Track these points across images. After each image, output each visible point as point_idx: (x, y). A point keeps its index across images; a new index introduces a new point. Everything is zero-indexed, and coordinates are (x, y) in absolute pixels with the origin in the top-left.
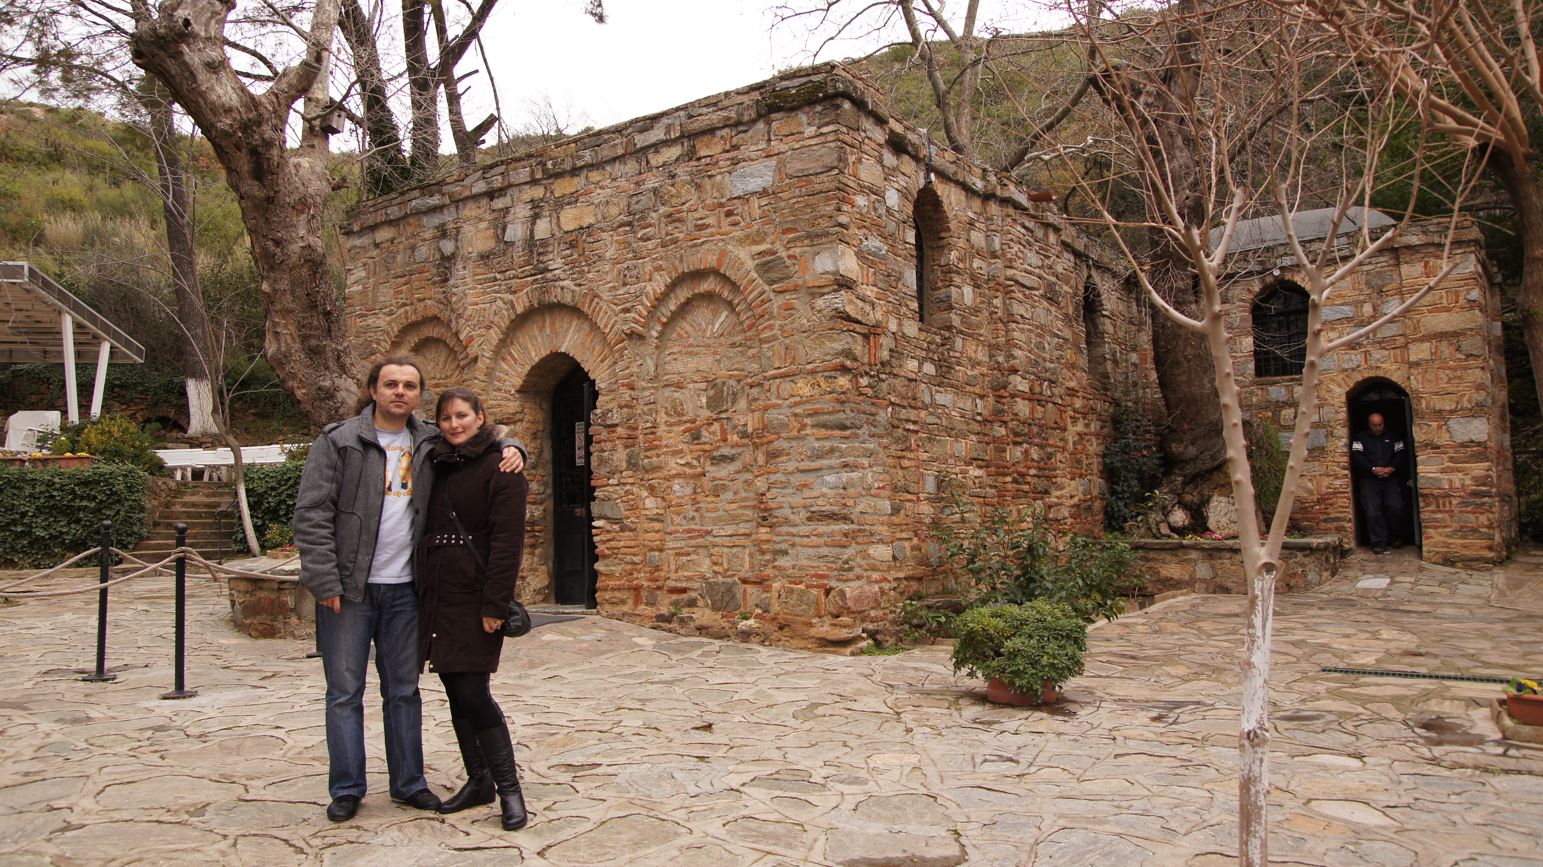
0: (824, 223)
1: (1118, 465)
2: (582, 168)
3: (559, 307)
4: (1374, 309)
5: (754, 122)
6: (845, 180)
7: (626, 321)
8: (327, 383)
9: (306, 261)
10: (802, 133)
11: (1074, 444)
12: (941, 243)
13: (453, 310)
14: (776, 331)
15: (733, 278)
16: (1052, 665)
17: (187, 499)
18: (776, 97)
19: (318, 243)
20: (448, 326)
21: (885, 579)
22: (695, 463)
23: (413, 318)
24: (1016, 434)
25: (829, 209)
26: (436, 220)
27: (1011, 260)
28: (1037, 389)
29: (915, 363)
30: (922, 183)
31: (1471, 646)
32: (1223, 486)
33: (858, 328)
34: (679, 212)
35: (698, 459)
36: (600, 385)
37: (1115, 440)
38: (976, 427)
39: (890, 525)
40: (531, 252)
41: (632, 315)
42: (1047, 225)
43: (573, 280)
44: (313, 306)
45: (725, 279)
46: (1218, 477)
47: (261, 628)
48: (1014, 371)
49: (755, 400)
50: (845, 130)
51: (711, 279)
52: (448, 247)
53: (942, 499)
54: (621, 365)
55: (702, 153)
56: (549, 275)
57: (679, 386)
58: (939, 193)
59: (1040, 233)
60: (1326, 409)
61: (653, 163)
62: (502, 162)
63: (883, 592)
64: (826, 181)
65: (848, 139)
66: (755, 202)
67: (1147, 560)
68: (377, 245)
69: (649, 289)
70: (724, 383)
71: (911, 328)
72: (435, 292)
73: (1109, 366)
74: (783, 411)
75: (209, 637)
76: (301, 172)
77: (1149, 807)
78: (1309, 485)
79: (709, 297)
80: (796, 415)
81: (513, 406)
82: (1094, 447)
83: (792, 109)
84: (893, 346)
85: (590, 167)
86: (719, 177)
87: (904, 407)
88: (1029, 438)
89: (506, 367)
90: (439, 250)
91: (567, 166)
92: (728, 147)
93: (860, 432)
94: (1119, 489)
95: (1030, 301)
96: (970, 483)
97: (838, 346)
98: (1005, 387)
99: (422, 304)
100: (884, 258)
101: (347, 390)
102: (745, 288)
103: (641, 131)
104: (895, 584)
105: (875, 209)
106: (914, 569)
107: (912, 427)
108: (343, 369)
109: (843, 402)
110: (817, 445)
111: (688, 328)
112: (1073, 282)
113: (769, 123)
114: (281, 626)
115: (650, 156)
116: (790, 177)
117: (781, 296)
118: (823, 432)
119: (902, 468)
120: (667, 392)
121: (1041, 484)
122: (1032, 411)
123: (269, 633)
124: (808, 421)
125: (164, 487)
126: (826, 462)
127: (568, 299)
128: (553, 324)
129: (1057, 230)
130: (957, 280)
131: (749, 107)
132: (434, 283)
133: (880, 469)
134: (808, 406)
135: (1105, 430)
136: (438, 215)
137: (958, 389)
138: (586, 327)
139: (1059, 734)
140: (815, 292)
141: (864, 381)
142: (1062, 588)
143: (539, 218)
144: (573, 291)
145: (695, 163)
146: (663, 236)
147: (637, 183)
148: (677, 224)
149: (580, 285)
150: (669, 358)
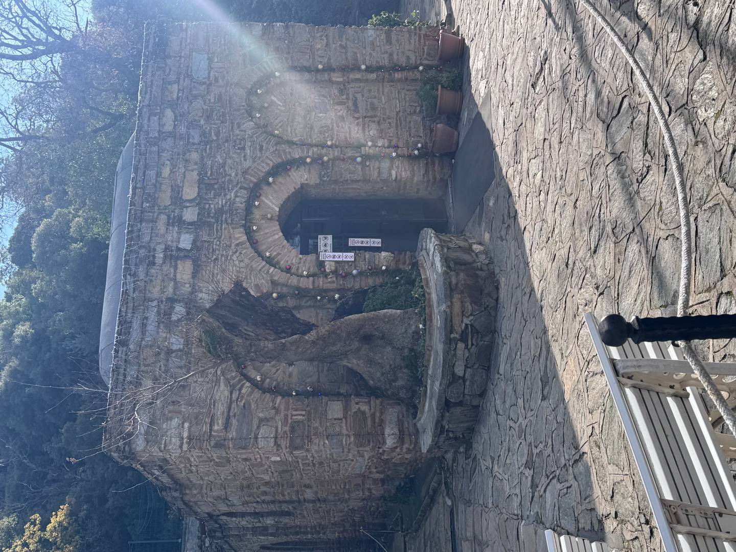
7: (268, 148)
10: (182, 39)
14: (289, 56)
15: (255, 80)
34: (207, 111)
40: (205, 223)
41: (264, 145)
45: (255, 85)
55: (175, 96)
56: (225, 208)
57: (312, 128)
61: (170, 128)
66: (214, 65)
69: (250, 132)
85: (159, 174)
86: (193, 85)
92: (177, 80)
111: (277, 121)
115: (166, 130)
143: (182, 217)
144: (241, 188)
145: (180, 100)
146: (220, 122)
147: (181, 138)
148: (214, 114)
149: (238, 183)
150: (294, 134)
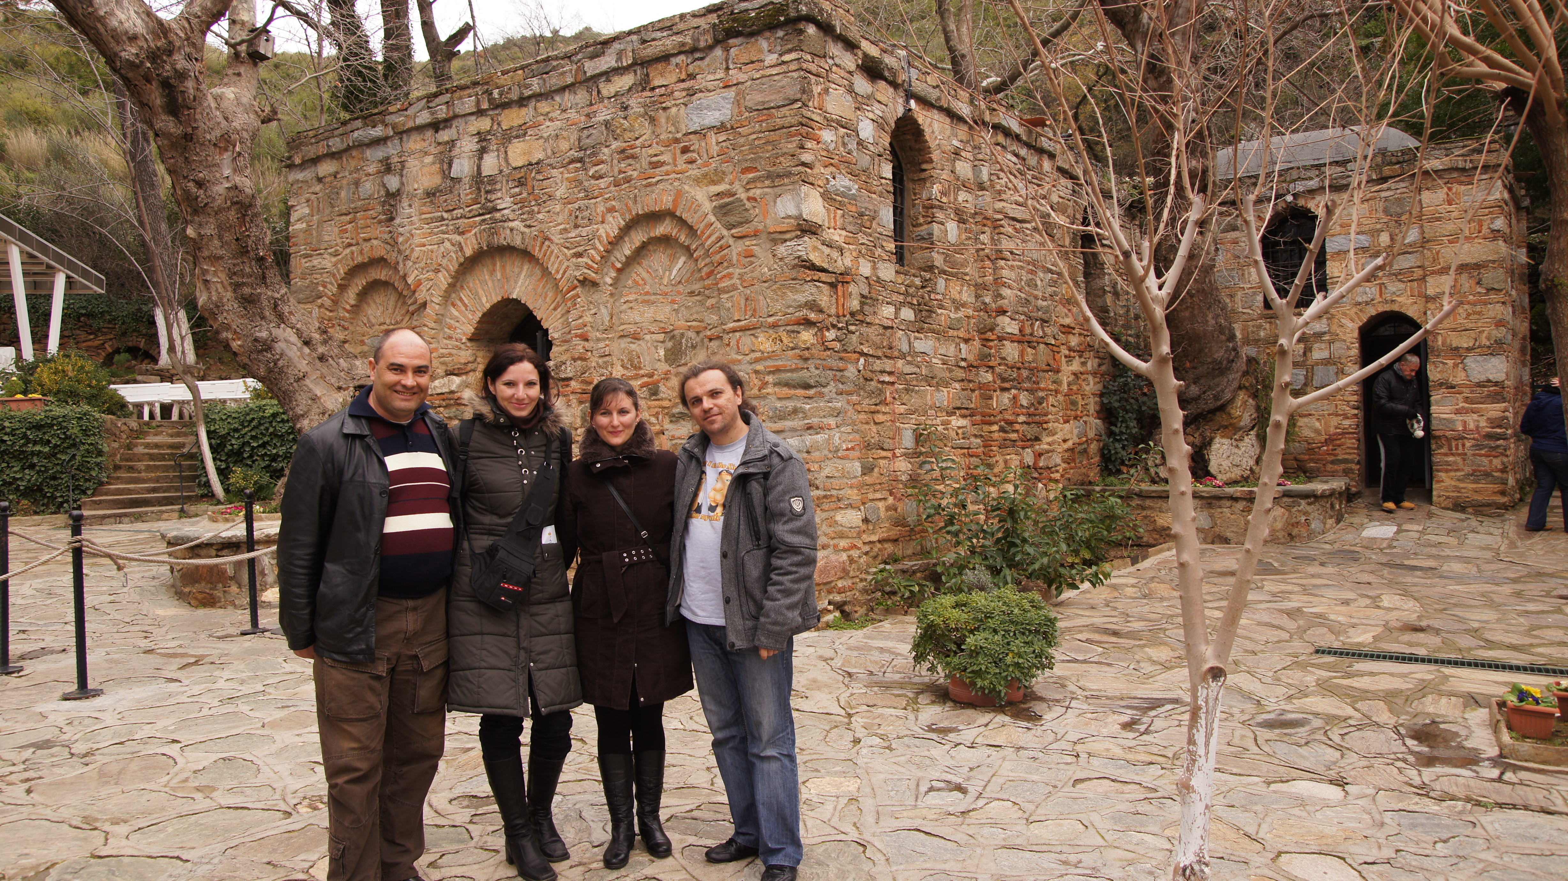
0: (786, 163)
1: (1116, 405)
2: (530, 97)
3: (507, 250)
4: (1392, 239)
5: (711, 48)
6: (809, 114)
7: (578, 266)
8: (264, 334)
9: (234, 203)
10: (762, 61)
11: (1069, 384)
12: (923, 175)
13: (399, 252)
14: (736, 281)
15: (690, 221)
16: (1017, 665)
17: (151, 439)
18: (734, 20)
19: (246, 183)
20: (396, 269)
21: (855, 547)
22: (653, 420)
23: (359, 259)
24: (1004, 380)
25: (791, 146)
26: (379, 153)
27: (999, 192)
28: (1028, 330)
29: (892, 309)
30: (900, 111)
31: (1478, 616)
32: (1226, 427)
33: (823, 276)
34: (632, 147)
35: (656, 415)
36: (553, 335)
37: (1114, 378)
38: (961, 374)
39: (860, 486)
40: (479, 189)
41: (585, 260)
42: (1041, 151)
43: (523, 221)
44: (243, 251)
45: (682, 222)
46: (1221, 419)
47: (200, 596)
48: (1002, 312)
49: (714, 353)
50: (809, 57)
51: (668, 221)
52: (393, 182)
53: (921, 453)
54: (574, 314)
55: (657, 82)
56: (498, 215)
57: (636, 337)
58: (920, 121)
59: (1033, 160)
60: (1337, 345)
61: (605, 92)
62: (447, 90)
63: (851, 560)
64: (787, 116)
65: (813, 68)
66: (713, 138)
67: (1143, 508)
68: (320, 180)
69: (602, 232)
70: (682, 335)
71: (888, 271)
72: (381, 231)
73: (1109, 299)
74: (743, 367)
75: (146, 607)
76: (225, 104)
77: (1099, 864)
78: (1317, 424)
79: (666, 240)
80: (756, 372)
81: (465, 355)
82: (1091, 386)
83: (752, 34)
84: (865, 292)
85: (539, 96)
86: (674, 110)
87: (879, 358)
88: (1017, 382)
89: (456, 313)
90: (384, 185)
91: (514, 96)
92: (683, 76)
93: (825, 390)
94: (1117, 430)
95: (1021, 236)
96: (953, 434)
97: (801, 298)
98: (992, 330)
99: (368, 244)
100: (854, 198)
101: (287, 341)
102: (703, 233)
103: (592, 57)
104: (867, 548)
105: (844, 144)
106: (889, 530)
107: (887, 378)
108: (281, 318)
109: (806, 360)
110: (779, 405)
111: (644, 274)
112: (1070, 211)
113: (727, 50)
114: (220, 594)
115: (601, 86)
116: (750, 110)
117: (741, 242)
118: (786, 391)
119: (876, 423)
120: (624, 343)
121: (1030, 431)
122: (1022, 354)
123: (209, 602)
124: (770, 379)
125: (124, 428)
126: (788, 424)
127: (517, 242)
128: (503, 267)
129: (1052, 156)
130: (940, 215)
131: (705, 32)
132: (380, 222)
133: (849, 429)
134: (770, 363)
135: (1103, 368)
136: (382, 148)
137: (940, 334)
138: (538, 271)
139: (1019, 749)
140: (776, 238)
141: (831, 335)
142: (1045, 554)
143: (486, 152)
144: (523, 233)
145: (649, 94)
146: (616, 174)
147: (588, 115)
148: (630, 161)
149: (530, 226)
150: (625, 307)
